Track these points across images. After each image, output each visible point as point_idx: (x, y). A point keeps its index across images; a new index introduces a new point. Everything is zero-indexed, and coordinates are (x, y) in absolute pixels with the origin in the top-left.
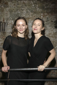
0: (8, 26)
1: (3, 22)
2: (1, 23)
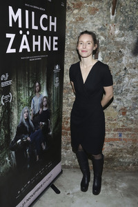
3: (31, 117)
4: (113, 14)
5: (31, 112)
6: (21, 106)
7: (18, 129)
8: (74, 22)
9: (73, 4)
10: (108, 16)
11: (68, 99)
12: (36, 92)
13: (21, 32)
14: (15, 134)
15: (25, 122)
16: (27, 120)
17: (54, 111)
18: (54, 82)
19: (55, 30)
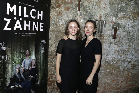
0: (107, 25)
1: (99, 19)
2: (97, 22)
3: (22, 72)
4: (79, 11)
5: (22, 69)
6: (15, 64)
7: (12, 79)
8: (56, 15)
9: (56, 5)
10: (76, 12)
11: (52, 62)
12: (26, 56)
13: (15, 18)
14: (9, 82)
15: (17, 75)
16: (19, 73)
17: (41, 69)
18: (41, 51)
19: (42, 19)
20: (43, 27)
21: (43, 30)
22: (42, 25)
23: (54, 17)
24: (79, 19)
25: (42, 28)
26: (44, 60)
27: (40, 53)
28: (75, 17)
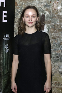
17: (4, 73)
18: (4, 49)
19: (4, 6)
20: (6, 16)
21: (6, 21)
22: (5, 14)
23: (21, 3)
24: (55, 4)
25: (5, 19)
26: (9, 61)
27: (3, 51)
28: (51, 2)
